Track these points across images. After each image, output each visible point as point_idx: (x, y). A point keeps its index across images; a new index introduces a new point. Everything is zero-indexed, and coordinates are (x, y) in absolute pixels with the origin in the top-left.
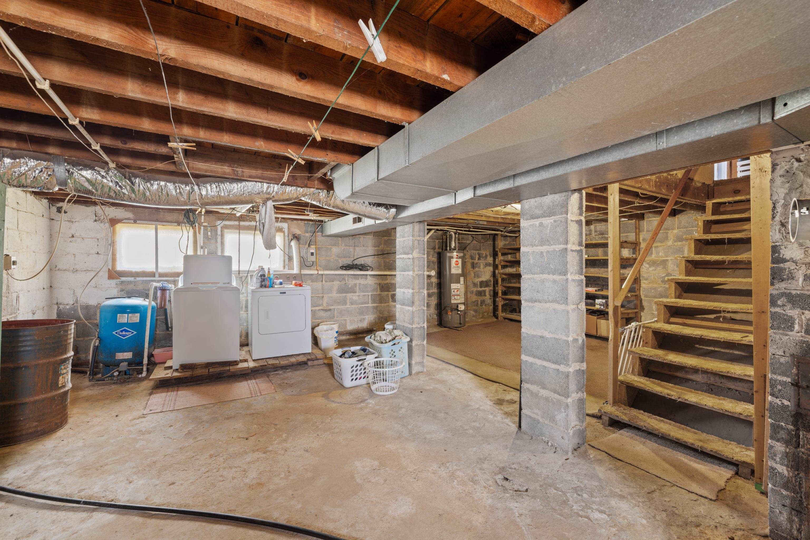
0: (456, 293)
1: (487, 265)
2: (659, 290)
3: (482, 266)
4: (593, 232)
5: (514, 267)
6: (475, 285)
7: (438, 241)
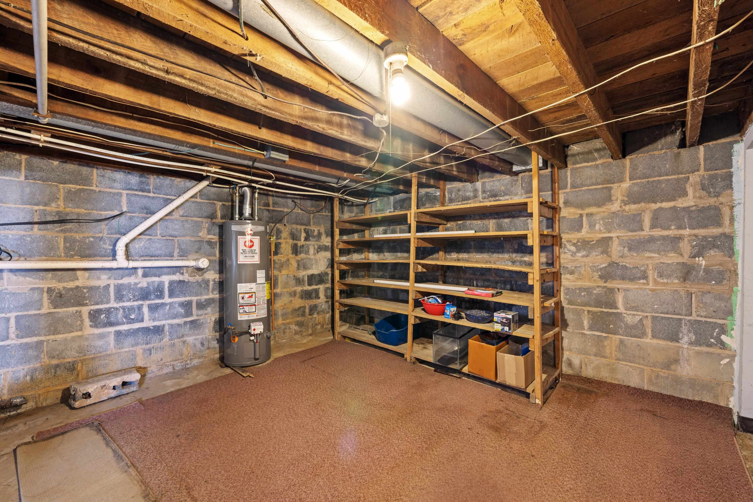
0: (247, 300)
1: (321, 248)
2: (595, 292)
3: (312, 251)
4: (480, 193)
5: (362, 253)
6: (299, 281)
7: (221, 203)
